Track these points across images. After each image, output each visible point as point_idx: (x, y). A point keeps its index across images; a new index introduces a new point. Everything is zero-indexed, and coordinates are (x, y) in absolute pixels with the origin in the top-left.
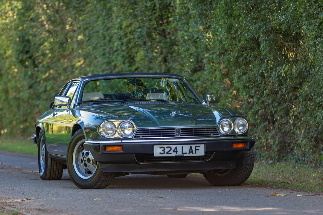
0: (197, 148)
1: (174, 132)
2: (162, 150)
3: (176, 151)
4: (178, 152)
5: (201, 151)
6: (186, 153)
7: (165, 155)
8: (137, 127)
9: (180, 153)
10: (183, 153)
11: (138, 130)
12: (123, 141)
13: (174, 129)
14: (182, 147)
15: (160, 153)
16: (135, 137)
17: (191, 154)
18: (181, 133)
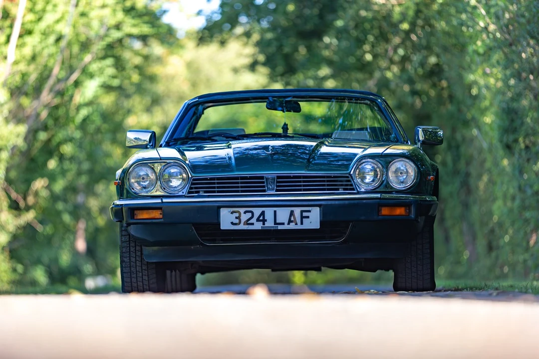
0: (305, 214)
1: (263, 183)
2: (236, 218)
3: (262, 219)
4: (266, 220)
5: (313, 221)
6: (283, 224)
7: (242, 227)
8: (193, 175)
9: (270, 224)
10: (275, 223)
11: (194, 180)
12: (165, 200)
13: (262, 178)
14: (275, 212)
15: (232, 223)
16: (189, 193)
17: (292, 226)
18: (277, 186)
